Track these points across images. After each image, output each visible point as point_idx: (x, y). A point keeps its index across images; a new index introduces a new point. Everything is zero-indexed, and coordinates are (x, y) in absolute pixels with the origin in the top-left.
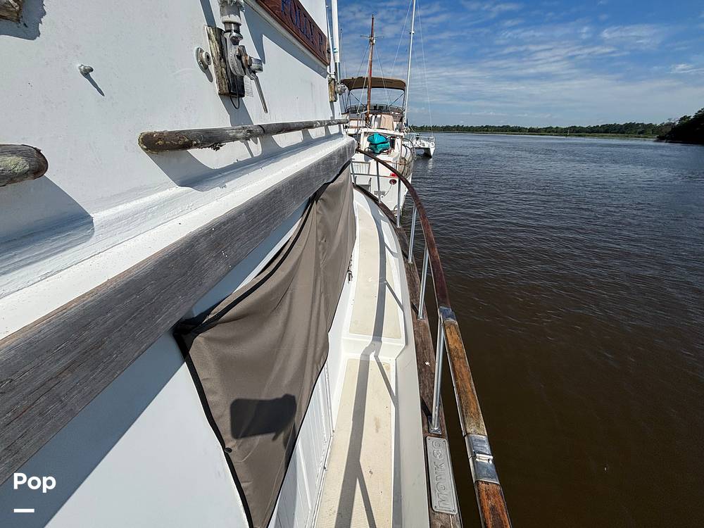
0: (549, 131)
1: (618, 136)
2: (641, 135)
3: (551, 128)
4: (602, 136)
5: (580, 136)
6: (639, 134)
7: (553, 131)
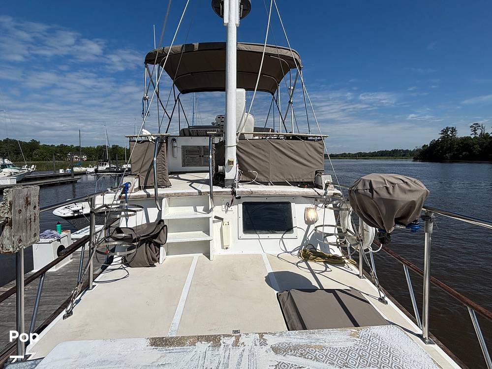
0: (344, 156)
1: (390, 158)
2: (404, 157)
3: (345, 154)
4: (380, 158)
5: (365, 159)
6: (402, 156)
7: (347, 156)
